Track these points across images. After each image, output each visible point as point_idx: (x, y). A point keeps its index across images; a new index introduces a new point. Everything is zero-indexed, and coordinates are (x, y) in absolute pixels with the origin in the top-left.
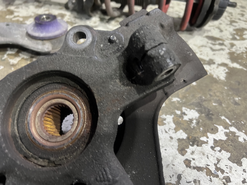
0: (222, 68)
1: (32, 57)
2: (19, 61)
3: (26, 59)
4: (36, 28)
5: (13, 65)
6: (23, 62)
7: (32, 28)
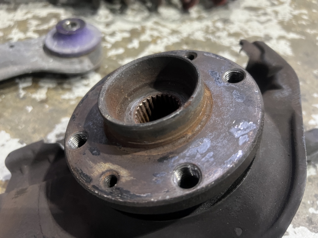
1: (60, 84)
2: (47, 93)
3: (55, 89)
4: (62, 42)
5: (43, 102)
6: (53, 93)
7: (56, 43)
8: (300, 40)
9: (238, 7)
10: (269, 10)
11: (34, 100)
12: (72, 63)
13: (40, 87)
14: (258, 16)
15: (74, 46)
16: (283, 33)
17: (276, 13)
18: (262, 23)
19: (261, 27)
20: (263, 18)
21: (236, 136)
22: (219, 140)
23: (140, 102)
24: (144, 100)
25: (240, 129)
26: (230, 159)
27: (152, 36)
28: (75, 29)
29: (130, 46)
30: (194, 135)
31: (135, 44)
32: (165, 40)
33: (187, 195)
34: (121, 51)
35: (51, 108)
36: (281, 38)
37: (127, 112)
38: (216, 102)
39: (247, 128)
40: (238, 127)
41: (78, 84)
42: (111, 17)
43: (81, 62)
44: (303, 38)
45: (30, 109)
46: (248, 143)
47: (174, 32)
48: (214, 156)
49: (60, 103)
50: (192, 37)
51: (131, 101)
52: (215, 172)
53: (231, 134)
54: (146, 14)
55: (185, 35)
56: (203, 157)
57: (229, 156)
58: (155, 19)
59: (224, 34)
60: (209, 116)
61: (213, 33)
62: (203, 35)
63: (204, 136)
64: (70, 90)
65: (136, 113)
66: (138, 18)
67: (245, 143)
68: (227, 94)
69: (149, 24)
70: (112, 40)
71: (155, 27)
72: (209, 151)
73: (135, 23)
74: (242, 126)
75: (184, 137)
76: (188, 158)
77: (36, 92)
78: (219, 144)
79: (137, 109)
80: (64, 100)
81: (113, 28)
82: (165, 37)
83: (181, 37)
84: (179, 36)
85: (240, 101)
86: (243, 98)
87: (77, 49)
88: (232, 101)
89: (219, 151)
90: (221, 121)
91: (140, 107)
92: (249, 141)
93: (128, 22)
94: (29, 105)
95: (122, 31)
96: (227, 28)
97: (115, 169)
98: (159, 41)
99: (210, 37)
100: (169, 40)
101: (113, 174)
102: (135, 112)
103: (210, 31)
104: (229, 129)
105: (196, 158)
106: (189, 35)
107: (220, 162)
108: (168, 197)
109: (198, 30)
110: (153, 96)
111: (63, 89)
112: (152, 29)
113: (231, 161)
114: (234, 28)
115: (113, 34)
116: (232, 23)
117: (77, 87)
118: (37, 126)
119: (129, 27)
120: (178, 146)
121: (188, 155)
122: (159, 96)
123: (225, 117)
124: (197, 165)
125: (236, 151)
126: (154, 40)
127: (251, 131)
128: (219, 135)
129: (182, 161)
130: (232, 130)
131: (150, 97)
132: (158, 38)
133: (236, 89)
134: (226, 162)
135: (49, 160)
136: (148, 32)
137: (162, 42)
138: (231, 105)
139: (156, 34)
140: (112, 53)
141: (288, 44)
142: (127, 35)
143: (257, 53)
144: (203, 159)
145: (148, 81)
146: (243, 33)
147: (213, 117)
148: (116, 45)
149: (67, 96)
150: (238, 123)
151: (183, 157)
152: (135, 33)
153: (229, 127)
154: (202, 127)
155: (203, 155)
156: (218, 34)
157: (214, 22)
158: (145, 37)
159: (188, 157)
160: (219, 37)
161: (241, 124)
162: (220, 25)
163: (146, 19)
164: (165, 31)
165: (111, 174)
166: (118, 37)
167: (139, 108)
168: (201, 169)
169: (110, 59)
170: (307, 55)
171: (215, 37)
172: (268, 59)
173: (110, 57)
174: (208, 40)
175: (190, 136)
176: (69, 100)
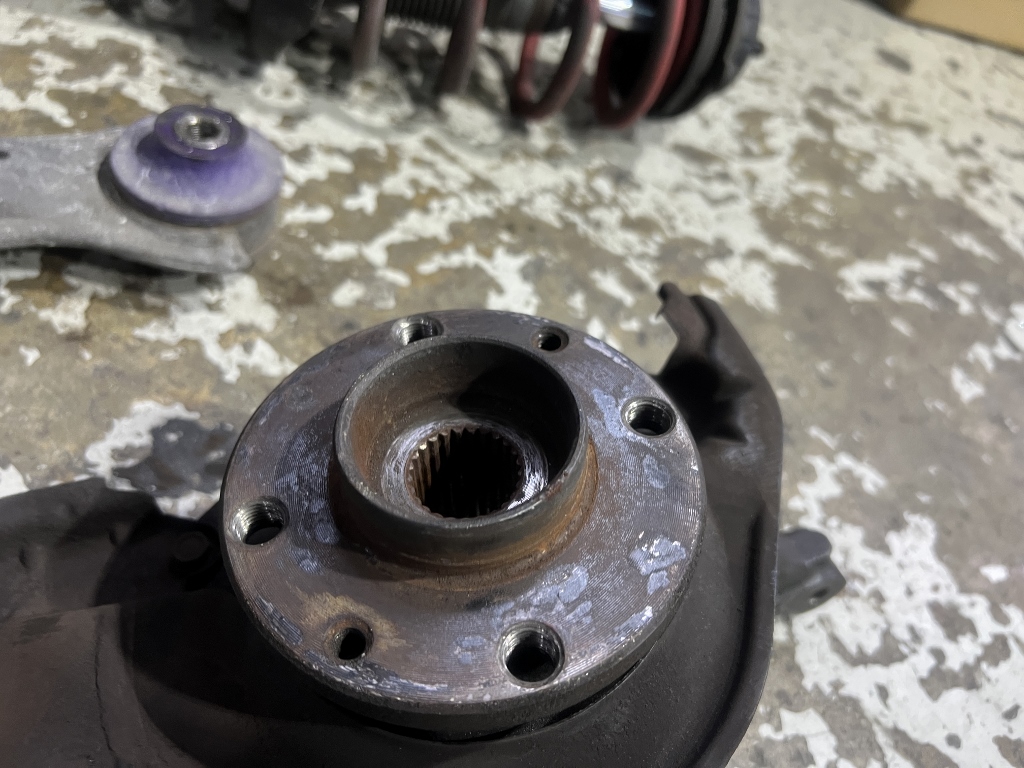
0: (757, 269)
1: (133, 289)
2: (87, 313)
3: (112, 301)
4: (167, 175)
5: (75, 338)
6: (109, 314)
7: (145, 173)
8: (799, 270)
9: (657, 140)
10: (736, 167)
11: (47, 327)
12: (186, 241)
13: (69, 290)
14: (707, 179)
15: (203, 194)
16: (760, 242)
17: (753, 179)
18: (714, 202)
19: (711, 213)
20: (718, 189)
21: (644, 570)
22: (607, 575)
23: (421, 442)
24: (431, 436)
25: (651, 556)
26: (625, 624)
27: (415, 183)
28: (212, 145)
29: (351, 203)
30: (551, 554)
31: (366, 200)
32: (452, 203)
33: (529, 696)
34: (322, 214)
35: (100, 362)
36: (755, 255)
37: (388, 463)
38: (606, 478)
39: (668, 555)
40: (648, 548)
41: (188, 299)
42: (299, 97)
43: (215, 243)
44: (808, 266)
45: (32, 356)
46: (667, 592)
47: (480, 184)
48: (592, 612)
49: (131, 350)
50: (526, 209)
51: (399, 432)
52: (592, 652)
53: (633, 564)
54: (406, 108)
55: (509, 198)
56: (569, 612)
57: (627, 615)
58: (429, 131)
59: (610, 217)
60: (588, 511)
61: (584, 209)
62: (558, 207)
63: (573, 559)
64: (162, 313)
65: (411, 468)
66: (380, 119)
67: (660, 590)
68: (630, 461)
69: (411, 143)
70: (300, 173)
71: (428, 155)
72: (581, 599)
73: (371, 130)
74: (656, 547)
75: (530, 556)
76: (536, 610)
77: (53, 305)
78: (607, 586)
79: (414, 457)
80: (143, 340)
81: (303, 134)
82: (452, 194)
83: (497, 204)
84: (491, 196)
85: (656, 484)
86: (663, 479)
87: (209, 206)
88: (641, 483)
89: (605, 601)
90: (614, 528)
91: (421, 452)
92: (668, 587)
93: (353, 124)
94: (28, 345)
95: (331, 150)
96: (623, 199)
97: (361, 615)
98: (435, 204)
99: (575, 218)
100: (463, 205)
101: (354, 627)
102: (409, 466)
103: (577, 201)
104: (629, 553)
105: (553, 613)
106: (521, 201)
107: (604, 627)
108: (487, 698)
109: (545, 191)
110: (455, 430)
111: (141, 307)
112: (418, 162)
113: (627, 628)
114: (641, 204)
115: (301, 155)
116: (638, 187)
117: (186, 310)
118: (51, 415)
119: (352, 140)
120: (513, 577)
121: (535, 601)
122: (470, 431)
123: (623, 519)
124: (554, 628)
125: (640, 608)
126: (424, 198)
127: (675, 563)
128: (607, 564)
129: (522, 616)
130: (636, 555)
131: (446, 431)
132: (434, 193)
133: (652, 453)
134: (617, 629)
135: (113, 539)
136: (407, 170)
137: (443, 209)
138: (637, 492)
139: (428, 179)
140: (298, 215)
141: (770, 276)
142: (343, 165)
143: (698, 329)
144: (570, 616)
145: (448, 390)
146: (663, 223)
147: (596, 516)
148: (308, 193)
149: (152, 331)
150: (649, 539)
151: (526, 606)
152: (368, 165)
153: (631, 546)
154: (571, 537)
155: (571, 607)
156: (597, 214)
157: (591, 175)
158: (396, 184)
159: (536, 606)
160: (598, 225)
161: (656, 542)
162: (604, 185)
163: (403, 125)
164: (456, 176)
165: (350, 626)
166: (318, 168)
167: (418, 455)
168: (563, 639)
169: (287, 233)
170: (811, 315)
171: (588, 220)
172: (721, 356)
173: (288, 227)
174: (569, 226)
175: (543, 556)
176: (158, 346)
